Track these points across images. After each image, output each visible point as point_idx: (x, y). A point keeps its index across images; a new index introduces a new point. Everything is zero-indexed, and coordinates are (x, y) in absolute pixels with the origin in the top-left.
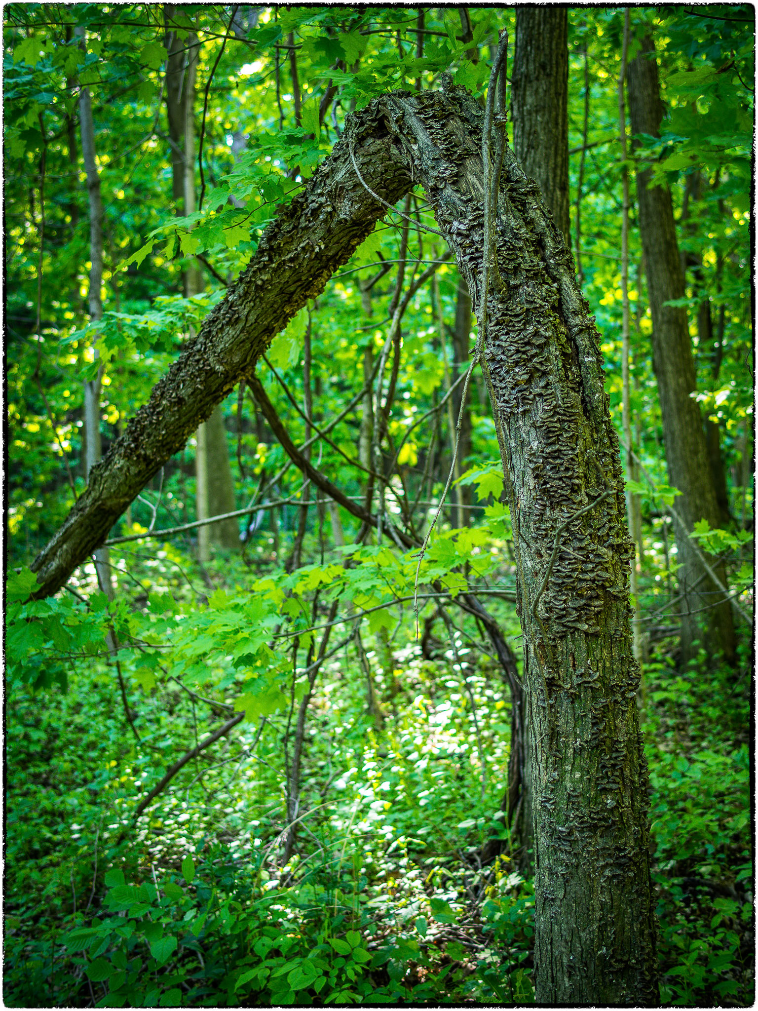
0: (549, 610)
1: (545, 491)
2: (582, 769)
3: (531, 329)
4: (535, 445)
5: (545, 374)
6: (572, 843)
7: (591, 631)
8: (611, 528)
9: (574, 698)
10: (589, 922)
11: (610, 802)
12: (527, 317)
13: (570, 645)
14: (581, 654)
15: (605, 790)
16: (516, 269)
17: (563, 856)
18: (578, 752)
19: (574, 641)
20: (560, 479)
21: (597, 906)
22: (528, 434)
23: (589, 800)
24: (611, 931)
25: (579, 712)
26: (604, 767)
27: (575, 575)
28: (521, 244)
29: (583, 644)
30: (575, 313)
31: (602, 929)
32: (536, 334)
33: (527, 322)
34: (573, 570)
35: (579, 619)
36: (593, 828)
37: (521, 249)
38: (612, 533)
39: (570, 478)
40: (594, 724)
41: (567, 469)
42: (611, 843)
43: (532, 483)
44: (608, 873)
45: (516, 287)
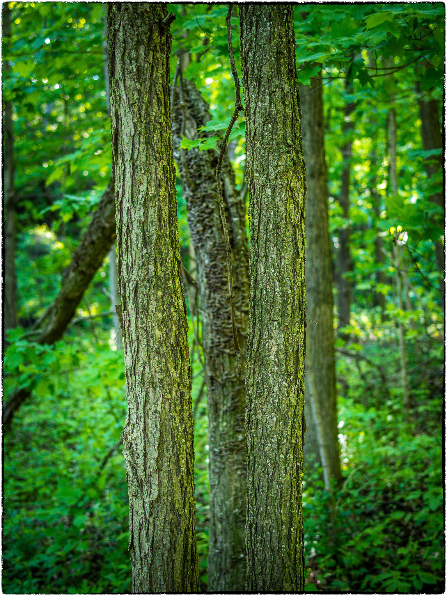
0: (213, 343)
1: (210, 284)
2: (227, 421)
3: (204, 205)
4: (207, 262)
5: (211, 227)
6: (221, 457)
7: (232, 353)
8: (243, 303)
9: (223, 386)
10: (229, 496)
11: (240, 437)
12: (203, 199)
13: (222, 360)
14: (227, 365)
15: (238, 432)
16: (200, 176)
17: (218, 464)
18: (225, 412)
19: (223, 358)
20: (217, 278)
21: (233, 489)
22: (204, 256)
23: (230, 436)
24: (240, 502)
25: (226, 393)
26: (237, 420)
27: (223, 325)
28: (203, 163)
29: (227, 360)
30: (230, 196)
31: (236, 500)
32: (207, 207)
33: (203, 201)
34: (223, 323)
35: (225, 347)
36: (231, 450)
37: (203, 166)
38: (244, 305)
39: (221, 278)
40: (233, 399)
41: (220, 274)
42: (240, 458)
43: (205, 280)
44: (239, 472)
45: (199, 185)
